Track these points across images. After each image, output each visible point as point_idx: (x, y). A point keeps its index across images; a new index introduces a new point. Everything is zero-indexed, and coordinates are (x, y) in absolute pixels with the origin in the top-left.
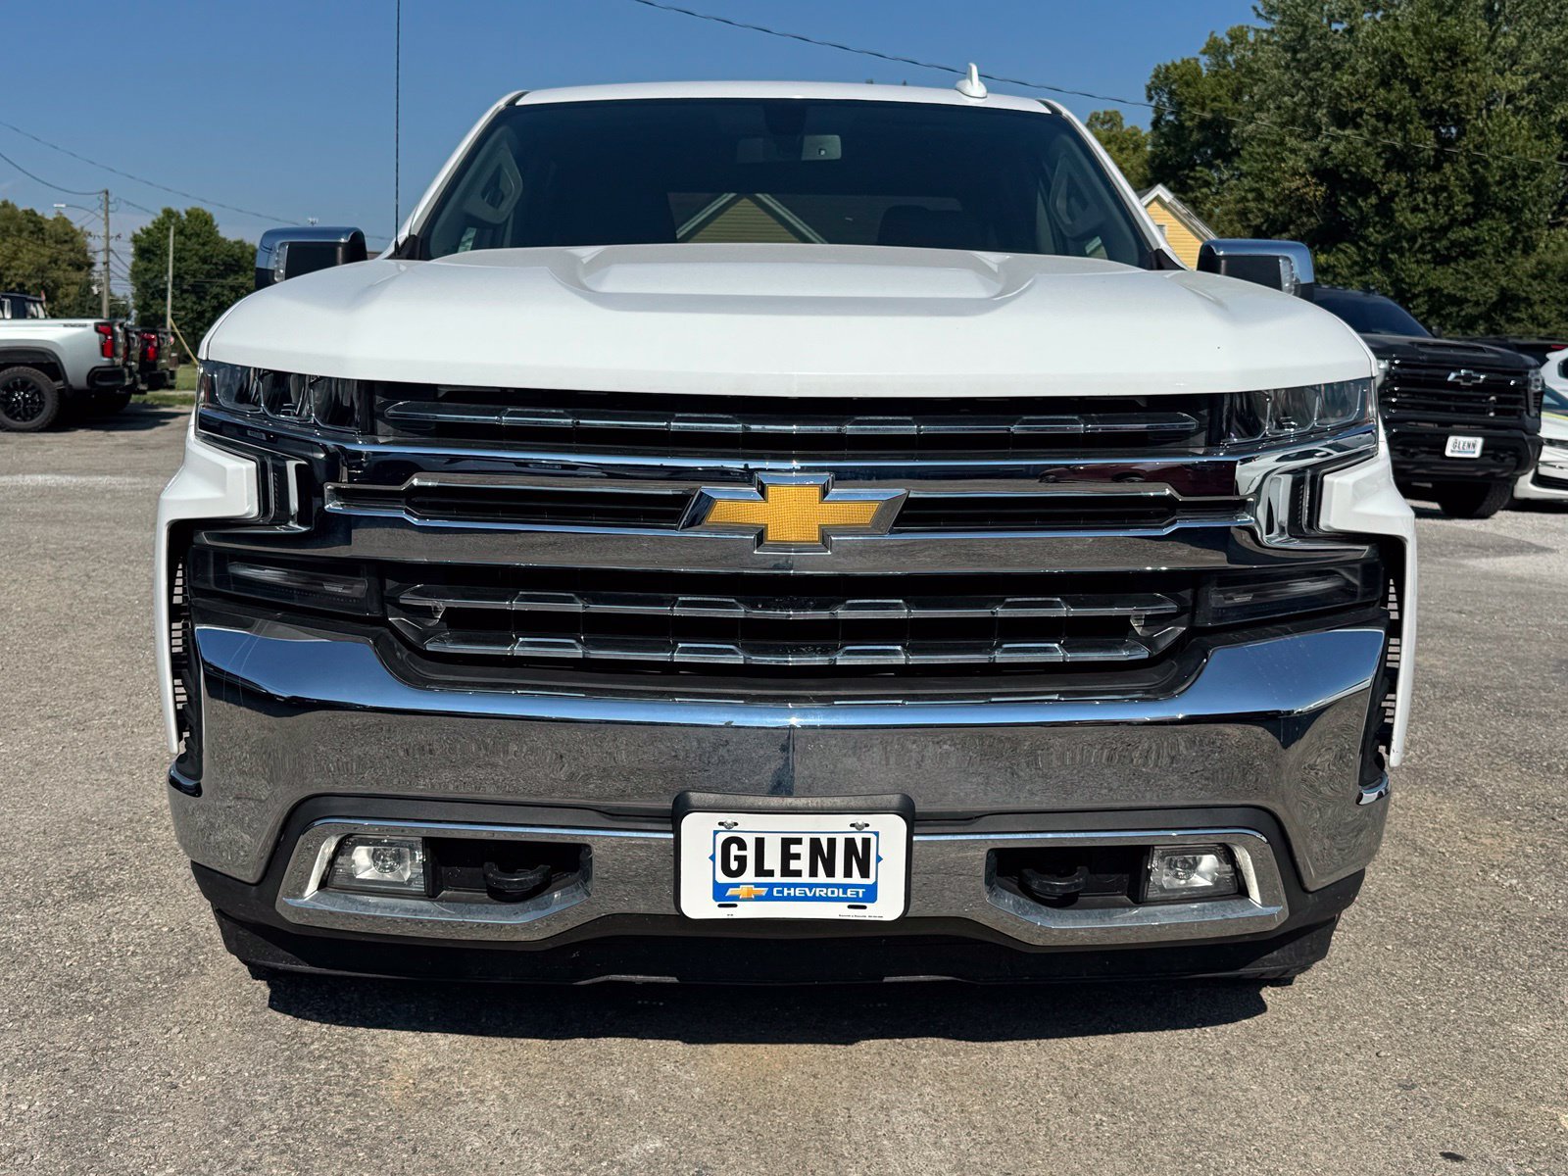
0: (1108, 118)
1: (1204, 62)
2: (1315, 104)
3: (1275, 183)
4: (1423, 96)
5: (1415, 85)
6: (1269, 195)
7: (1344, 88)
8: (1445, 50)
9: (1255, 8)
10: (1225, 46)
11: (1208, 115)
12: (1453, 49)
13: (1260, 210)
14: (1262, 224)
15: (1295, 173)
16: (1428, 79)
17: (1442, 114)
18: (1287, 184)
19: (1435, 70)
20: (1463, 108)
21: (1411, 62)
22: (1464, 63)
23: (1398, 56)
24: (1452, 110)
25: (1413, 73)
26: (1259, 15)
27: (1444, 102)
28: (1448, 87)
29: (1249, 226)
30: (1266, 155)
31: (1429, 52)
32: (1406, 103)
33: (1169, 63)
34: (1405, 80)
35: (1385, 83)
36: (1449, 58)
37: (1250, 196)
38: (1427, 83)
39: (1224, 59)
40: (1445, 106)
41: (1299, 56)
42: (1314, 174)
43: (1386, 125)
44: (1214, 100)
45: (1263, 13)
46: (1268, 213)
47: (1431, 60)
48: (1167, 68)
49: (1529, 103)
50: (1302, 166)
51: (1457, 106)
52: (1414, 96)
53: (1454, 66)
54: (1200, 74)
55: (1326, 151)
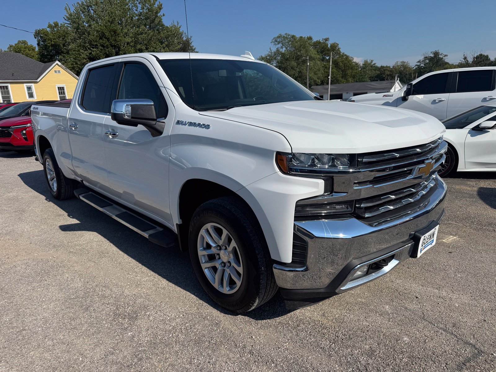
0: (23, 42)
1: (48, 29)
2: (85, 43)
3: (80, 61)
4: (110, 42)
5: (108, 39)
6: (79, 63)
7: (92, 39)
8: (113, 32)
9: (64, 18)
10: (53, 26)
11: (53, 43)
12: (115, 32)
13: (77, 67)
14: (78, 70)
15: (84, 58)
16: (111, 38)
17: (115, 46)
18: (83, 61)
19: (112, 36)
20: (119, 45)
21: (106, 34)
22: (118, 35)
23: (103, 32)
24: (117, 45)
25: (108, 37)
26: (65, 20)
27: (115, 43)
28: (115, 40)
29: (76, 71)
30: (76, 53)
31: (110, 32)
32: (107, 43)
33: (39, 29)
34: (106, 38)
35: (101, 38)
36: (114, 34)
37: (74, 63)
38: (111, 39)
39: (54, 29)
40: (115, 44)
41: (79, 31)
42: (88, 59)
43: (104, 48)
44: (54, 39)
45: (67, 19)
46: (80, 68)
47: (111, 34)
48: (38, 30)
49: (132, 45)
50: (86, 57)
51: (118, 44)
52: (108, 42)
53: (116, 35)
54: (48, 33)
55: (90, 53)
